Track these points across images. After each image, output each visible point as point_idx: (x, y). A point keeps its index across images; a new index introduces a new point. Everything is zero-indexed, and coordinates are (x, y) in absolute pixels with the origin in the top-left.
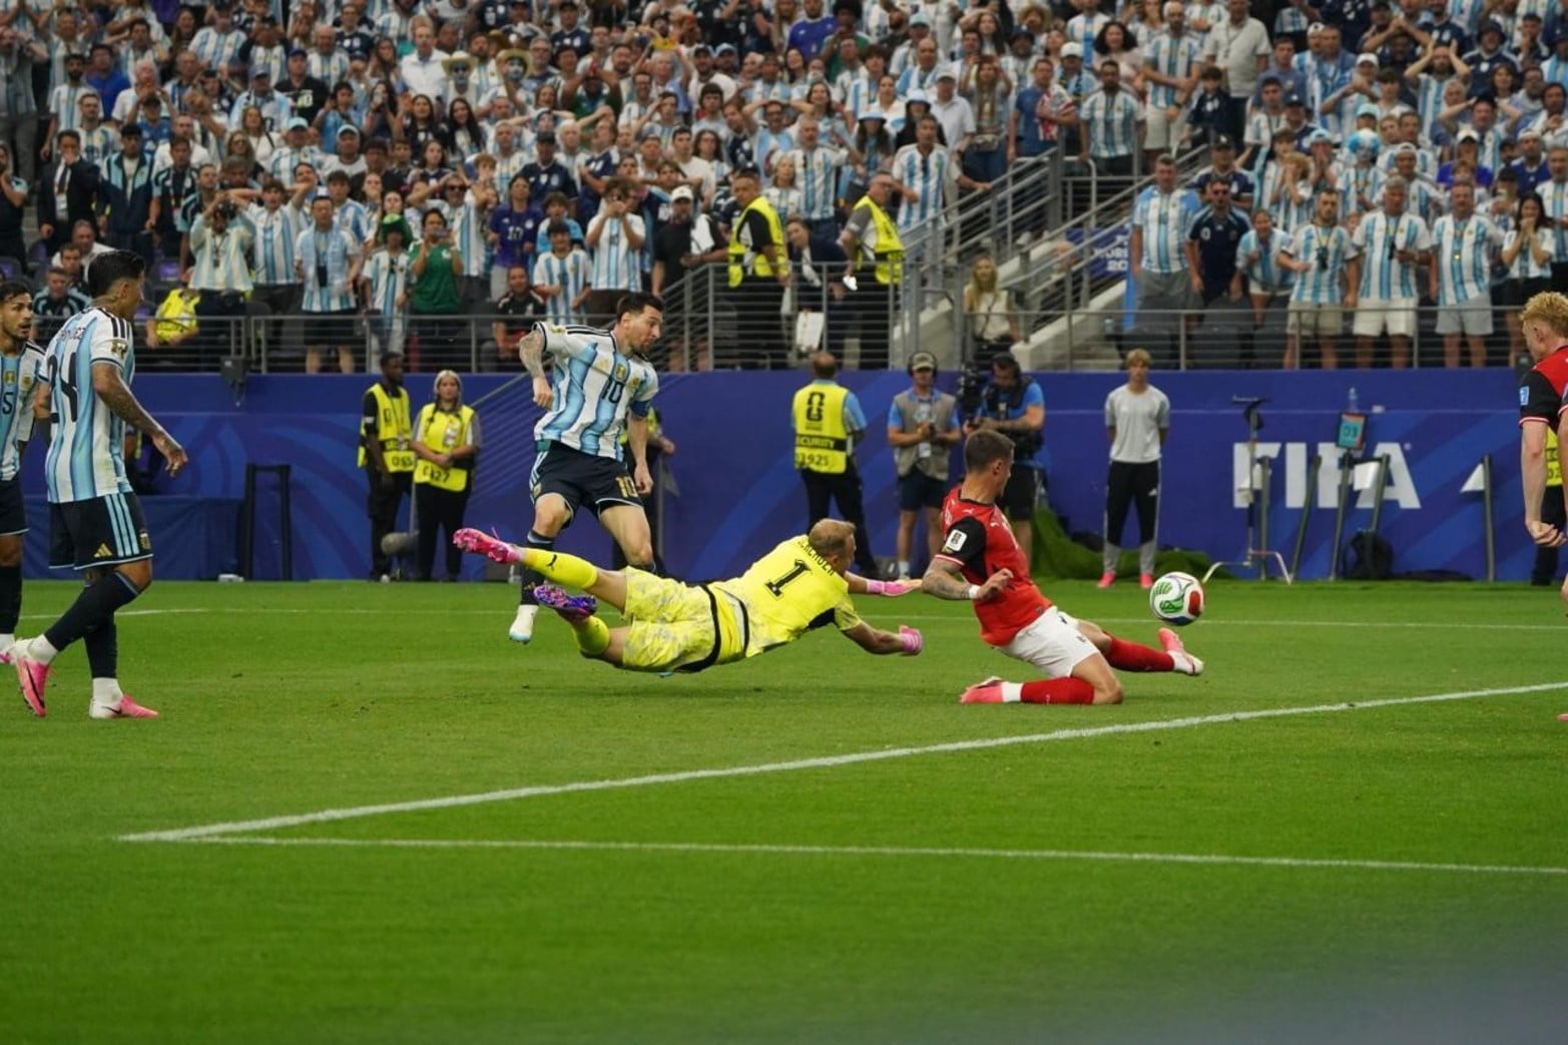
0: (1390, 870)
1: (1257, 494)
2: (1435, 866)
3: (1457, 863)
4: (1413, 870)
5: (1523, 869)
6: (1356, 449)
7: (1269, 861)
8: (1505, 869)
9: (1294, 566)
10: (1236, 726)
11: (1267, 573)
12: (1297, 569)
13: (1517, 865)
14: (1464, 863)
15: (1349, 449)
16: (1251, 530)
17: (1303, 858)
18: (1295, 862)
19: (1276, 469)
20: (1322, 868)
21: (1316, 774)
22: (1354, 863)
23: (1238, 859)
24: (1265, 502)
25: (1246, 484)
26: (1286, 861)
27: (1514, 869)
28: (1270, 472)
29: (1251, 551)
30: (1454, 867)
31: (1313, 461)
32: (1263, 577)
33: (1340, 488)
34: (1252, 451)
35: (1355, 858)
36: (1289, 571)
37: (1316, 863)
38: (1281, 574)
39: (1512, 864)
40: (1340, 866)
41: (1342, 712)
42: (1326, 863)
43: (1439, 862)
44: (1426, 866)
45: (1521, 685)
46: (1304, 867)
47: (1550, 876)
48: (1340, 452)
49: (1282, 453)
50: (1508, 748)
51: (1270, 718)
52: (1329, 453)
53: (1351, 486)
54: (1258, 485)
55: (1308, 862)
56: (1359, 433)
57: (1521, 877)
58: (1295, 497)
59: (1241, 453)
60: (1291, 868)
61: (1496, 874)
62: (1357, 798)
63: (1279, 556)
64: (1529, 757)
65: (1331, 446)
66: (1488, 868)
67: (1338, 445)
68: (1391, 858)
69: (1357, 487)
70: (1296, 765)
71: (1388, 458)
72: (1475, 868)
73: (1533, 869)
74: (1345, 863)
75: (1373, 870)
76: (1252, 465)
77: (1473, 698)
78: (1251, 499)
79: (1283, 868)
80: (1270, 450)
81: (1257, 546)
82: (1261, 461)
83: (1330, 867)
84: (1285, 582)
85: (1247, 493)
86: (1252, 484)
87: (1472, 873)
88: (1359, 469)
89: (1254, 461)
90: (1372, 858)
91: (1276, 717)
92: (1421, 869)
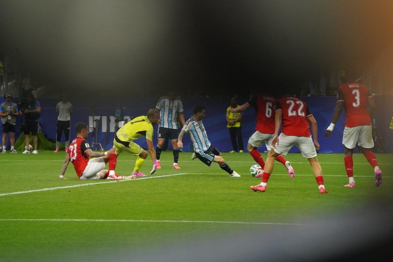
0: (127, 222)
1: (94, 129)
2: (138, 221)
3: (143, 220)
4: (133, 222)
5: (159, 221)
6: (120, 118)
7: (97, 220)
8: (155, 221)
9: (104, 147)
10: (89, 186)
11: (97, 148)
12: (105, 147)
13: (158, 220)
14: (145, 220)
15: (117, 117)
16: (93, 138)
17: (106, 219)
18: (104, 220)
19: (99, 123)
20: (110, 222)
21: (109, 198)
22: (118, 220)
23: (90, 220)
24: (97, 131)
25: (92, 126)
26: (101, 220)
27: (157, 221)
28: (98, 123)
29: (93, 143)
30: (142, 221)
31: (109, 121)
32: (96, 150)
33: (115, 127)
34: (93, 118)
35: (119, 219)
36: (103, 148)
37: (109, 220)
38: (101, 149)
39: (157, 220)
40: (115, 221)
41: (116, 183)
42: (111, 220)
43: (139, 220)
44: (136, 221)
45: (159, 176)
46: (106, 222)
47: (166, 222)
48: (115, 118)
49: (101, 118)
50: (156, 191)
51: (98, 184)
52: (113, 119)
53: (118, 127)
54: (95, 127)
55: (107, 220)
56: (120, 113)
57: (158, 223)
58: (104, 130)
59: (91, 119)
60: (103, 222)
61: (153, 223)
62: (119, 204)
63: (100, 144)
64: (161, 193)
65: (113, 117)
66: (151, 221)
67: (115, 117)
68: (128, 219)
69: (119, 127)
70: (105, 196)
71: (127, 120)
72: (148, 221)
73: (161, 221)
74: (116, 220)
75: (123, 222)
76: (93, 122)
77: (147, 179)
78: (93, 130)
79: (101, 222)
80: (98, 118)
81: (95, 142)
82: (96, 120)
83: (112, 221)
84: (102, 151)
85: (92, 128)
86: (93, 126)
87: (147, 222)
88: (120, 122)
89: (94, 121)
90: (123, 219)
91: (99, 184)
92: (135, 222)
